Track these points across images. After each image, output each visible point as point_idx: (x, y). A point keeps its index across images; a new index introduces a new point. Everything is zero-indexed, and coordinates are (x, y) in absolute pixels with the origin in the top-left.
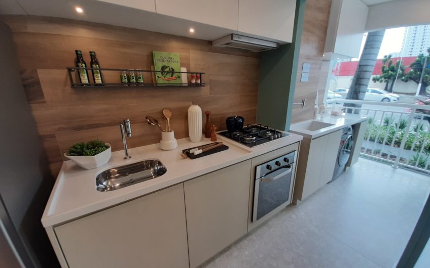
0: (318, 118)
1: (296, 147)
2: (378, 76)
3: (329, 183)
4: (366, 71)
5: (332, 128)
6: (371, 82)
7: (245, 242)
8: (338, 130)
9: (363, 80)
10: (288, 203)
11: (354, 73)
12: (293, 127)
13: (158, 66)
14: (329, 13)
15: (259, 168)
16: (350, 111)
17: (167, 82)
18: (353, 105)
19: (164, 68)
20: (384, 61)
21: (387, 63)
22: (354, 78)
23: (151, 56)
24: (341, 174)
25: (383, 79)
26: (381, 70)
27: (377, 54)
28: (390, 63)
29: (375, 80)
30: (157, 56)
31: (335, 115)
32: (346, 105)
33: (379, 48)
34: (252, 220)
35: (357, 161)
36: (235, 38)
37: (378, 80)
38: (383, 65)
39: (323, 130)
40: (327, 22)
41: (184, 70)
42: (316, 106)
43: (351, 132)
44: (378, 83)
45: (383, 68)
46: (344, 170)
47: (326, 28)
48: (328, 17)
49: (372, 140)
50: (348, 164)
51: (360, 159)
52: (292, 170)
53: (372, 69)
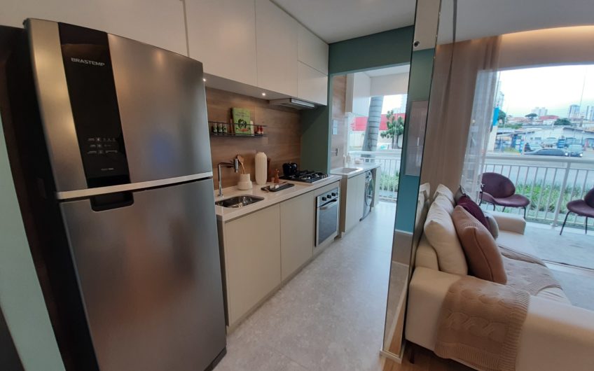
0: (347, 166)
1: (338, 184)
2: (385, 131)
3: (361, 220)
4: (374, 127)
5: (357, 171)
6: (379, 137)
7: (312, 265)
8: (361, 173)
9: (373, 135)
10: (336, 234)
11: (365, 129)
12: (332, 171)
13: (236, 119)
14: (346, 82)
15: (318, 198)
16: (367, 161)
17: (241, 132)
18: (368, 156)
19: (240, 121)
20: (388, 117)
21: (391, 118)
22: (366, 132)
23: (231, 111)
24: (368, 214)
25: (389, 134)
26: (386, 125)
27: (381, 112)
28: (393, 119)
29: (383, 135)
30: (236, 111)
31: (357, 163)
32: (363, 156)
33: (381, 106)
34: (315, 245)
35: (378, 203)
36: (293, 101)
37: (385, 135)
38: (387, 121)
39: (351, 173)
40: (345, 89)
41: (252, 123)
42: (344, 156)
43: (371, 176)
44: (385, 138)
45: (388, 123)
46: (370, 211)
47: (345, 93)
48: (345, 85)
49: (386, 189)
50: (372, 205)
51: (380, 202)
52: (337, 203)
53: (378, 125)
